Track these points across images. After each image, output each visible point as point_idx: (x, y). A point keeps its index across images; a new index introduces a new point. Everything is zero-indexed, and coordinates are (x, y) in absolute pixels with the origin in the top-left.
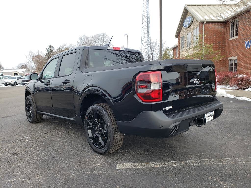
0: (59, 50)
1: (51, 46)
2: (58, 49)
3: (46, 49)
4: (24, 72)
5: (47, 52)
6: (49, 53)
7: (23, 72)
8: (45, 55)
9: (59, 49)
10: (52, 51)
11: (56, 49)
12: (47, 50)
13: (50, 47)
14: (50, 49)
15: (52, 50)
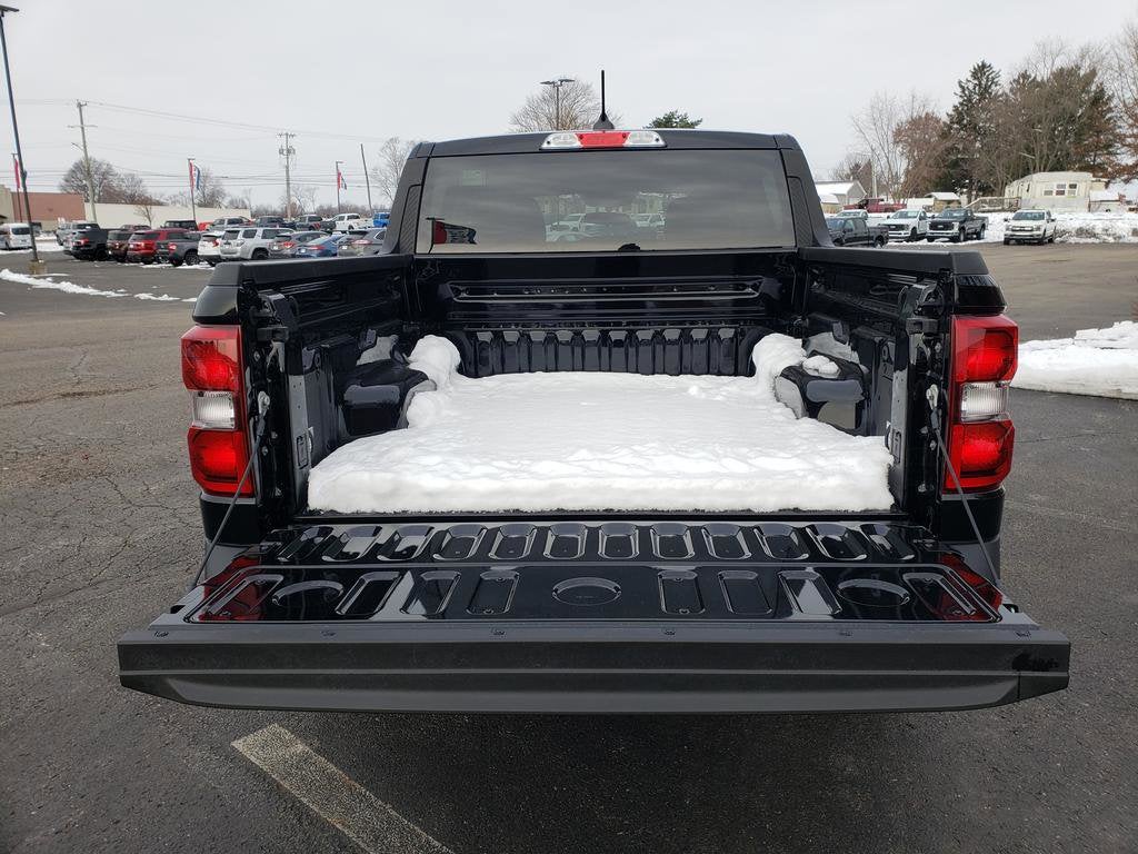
0: (1024, 82)
1: (984, 66)
2: (1017, 81)
3: (960, 82)
4: (844, 195)
5: (961, 100)
6: (970, 100)
7: (837, 195)
8: (951, 112)
9: (1025, 76)
10: (985, 91)
11: (1004, 84)
12: (959, 91)
13: (981, 71)
14: (976, 82)
15: (987, 88)
